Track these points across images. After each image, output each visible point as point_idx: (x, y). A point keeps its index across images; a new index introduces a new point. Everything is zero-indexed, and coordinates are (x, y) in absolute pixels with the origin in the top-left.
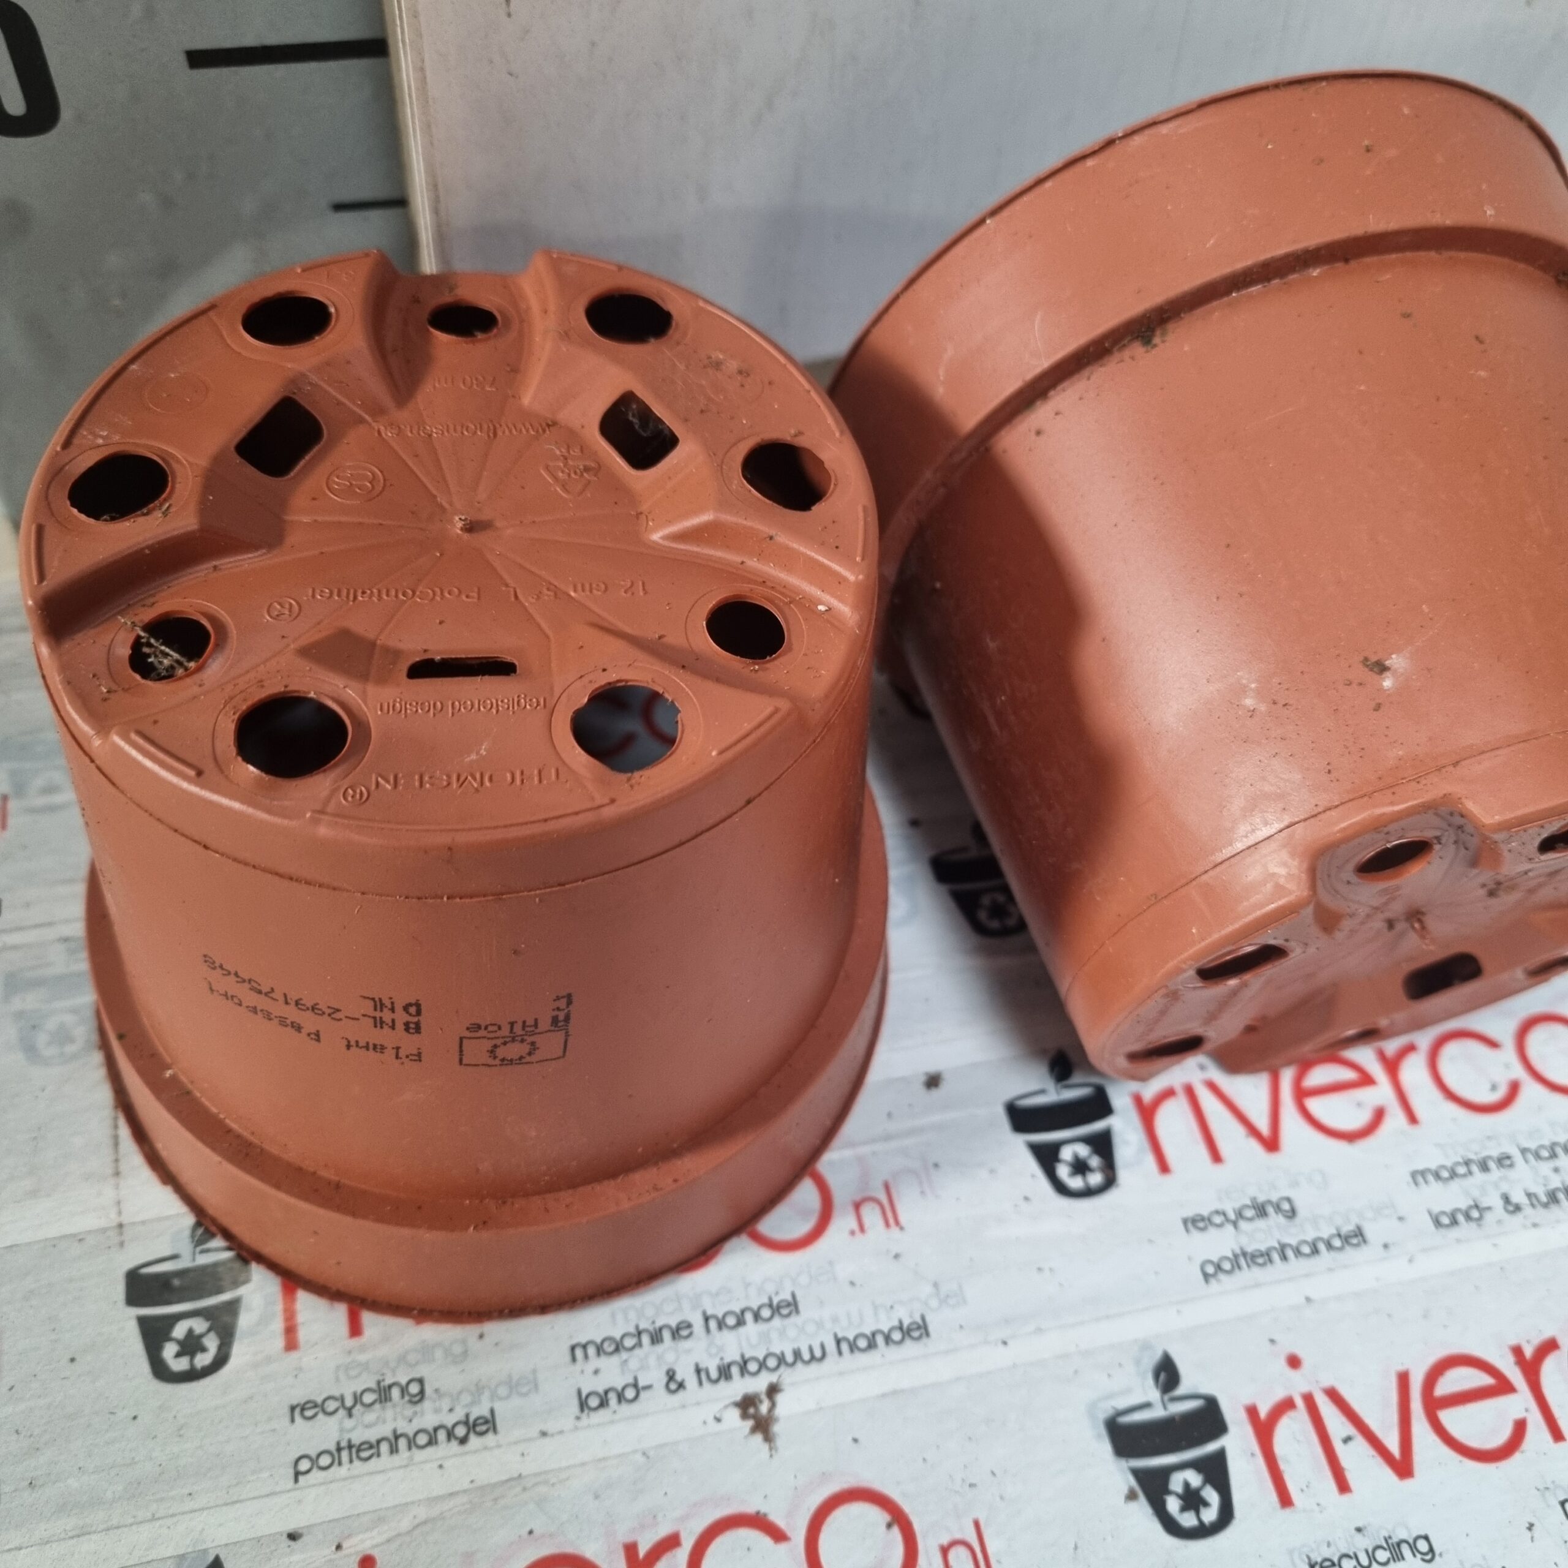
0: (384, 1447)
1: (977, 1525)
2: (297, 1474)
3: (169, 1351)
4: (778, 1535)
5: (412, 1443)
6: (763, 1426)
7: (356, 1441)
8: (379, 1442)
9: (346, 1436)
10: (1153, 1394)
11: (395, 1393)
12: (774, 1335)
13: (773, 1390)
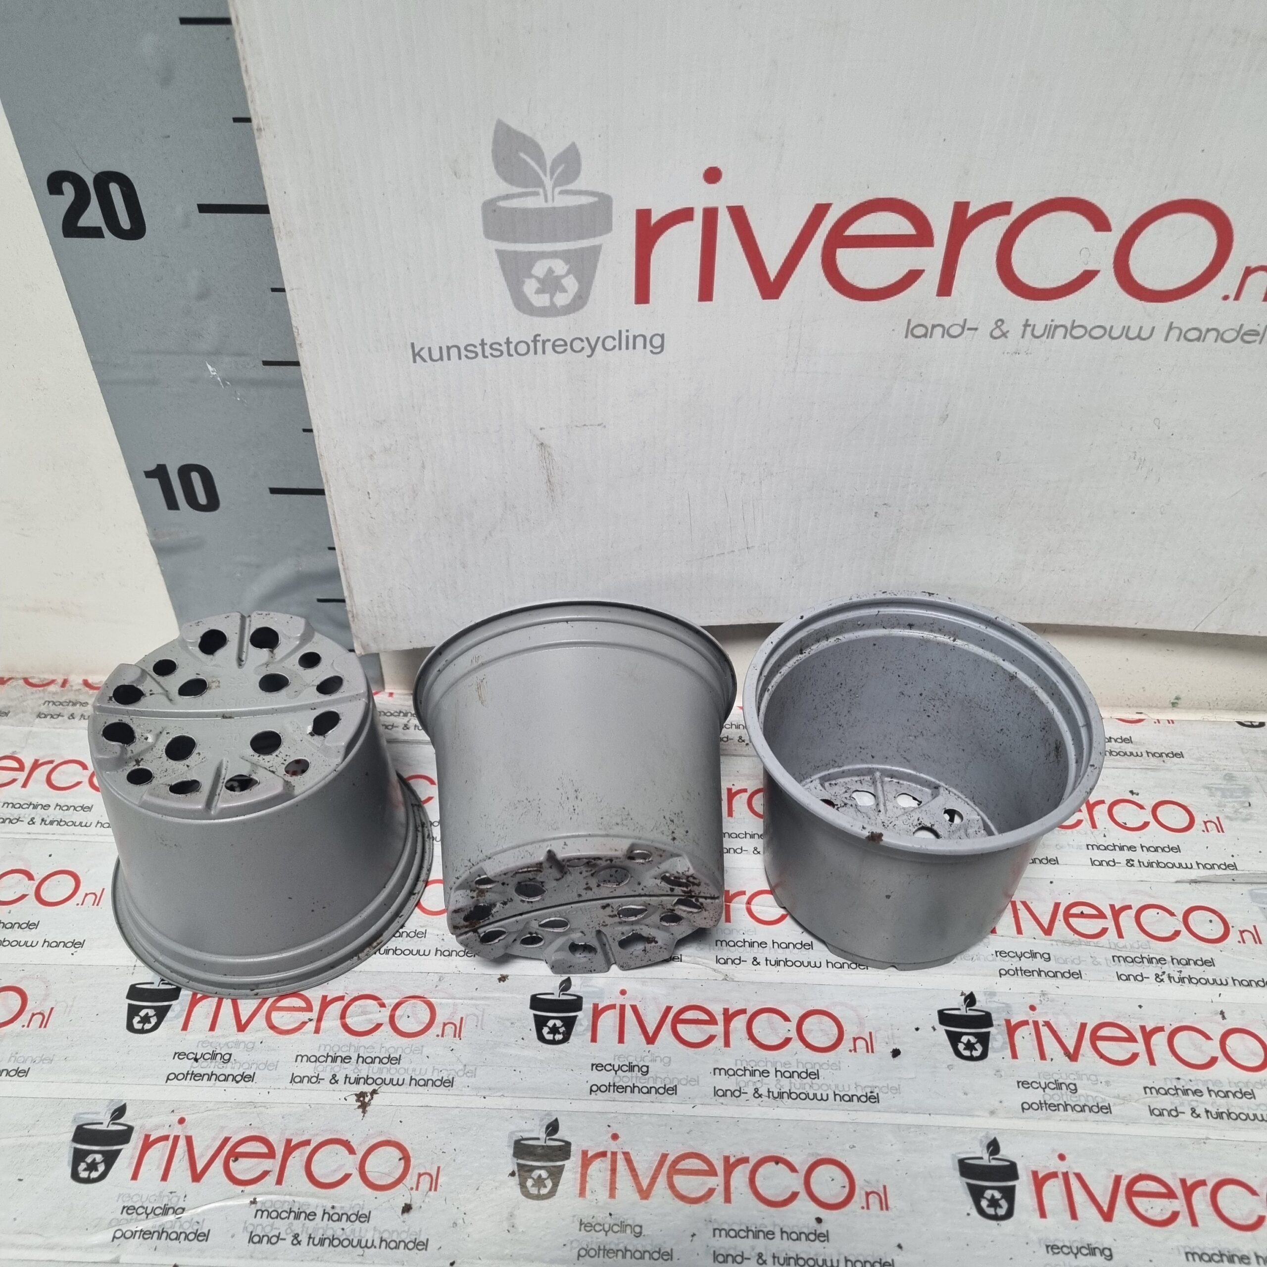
0: (206, 1077)
1: (439, 1168)
2: (168, 1079)
3: (136, 1019)
4: (352, 1151)
5: (217, 1078)
6: (364, 1106)
7: (195, 1073)
8: (204, 1075)
9: (192, 1069)
10: (543, 1135)
11: (219, 1056)
12: (385, 1070)
13: (374, 1092)
